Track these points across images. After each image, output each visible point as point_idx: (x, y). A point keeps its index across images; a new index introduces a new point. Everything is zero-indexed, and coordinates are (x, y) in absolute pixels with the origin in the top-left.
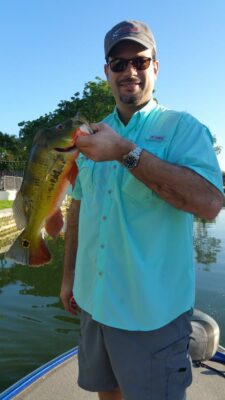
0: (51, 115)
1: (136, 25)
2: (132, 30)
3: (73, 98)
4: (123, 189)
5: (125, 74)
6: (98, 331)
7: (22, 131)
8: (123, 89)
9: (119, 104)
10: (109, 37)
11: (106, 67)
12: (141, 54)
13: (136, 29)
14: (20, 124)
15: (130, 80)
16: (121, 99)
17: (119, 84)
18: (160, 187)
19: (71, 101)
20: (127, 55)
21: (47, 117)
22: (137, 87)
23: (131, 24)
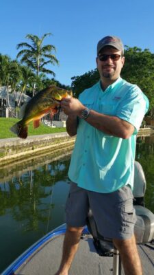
0: (92, 72)
1: (114, 38)
5: (106, 62)
7: (73, 83)
8: (105, 70)
10: (100, 43)
11: (97, 59)
12: (115, 53)
14: (73, 78)
15: (109, 66)
16: (103, 75)
17: (103, 67)
20: (107, 53)
21: (90, 73)
22: (112, 70)
23: (112, 38)
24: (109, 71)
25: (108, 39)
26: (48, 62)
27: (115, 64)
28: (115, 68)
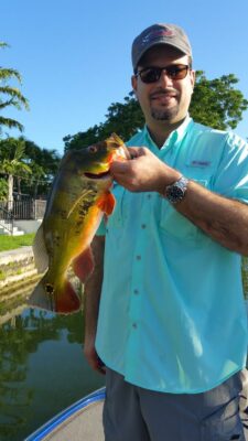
1: (170, 28)
2: (166, 34)
3: (127, 99)
4: (162, 224)
5: (159, 85)
6: (132, 394)
8: (155, 103)
9: (149, 121)
10: (137, 43)
11: (134, 80)
12: (176, 62)
13: (170, 33)
15: (165, 92)
16: (153, 115)
17: (151, 97)
18: (209, 225)
19: (124, 102)
20: (159, 63)
22: (173, 101)
23: (164, 28)
24: (166, 104)
25: (156, 31)
26: (7, 104)
27: (178, 87)
28: (178, 98)
